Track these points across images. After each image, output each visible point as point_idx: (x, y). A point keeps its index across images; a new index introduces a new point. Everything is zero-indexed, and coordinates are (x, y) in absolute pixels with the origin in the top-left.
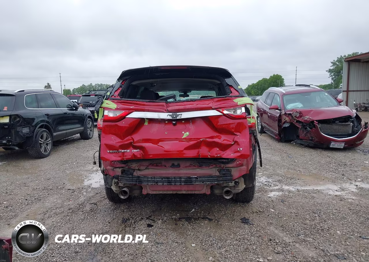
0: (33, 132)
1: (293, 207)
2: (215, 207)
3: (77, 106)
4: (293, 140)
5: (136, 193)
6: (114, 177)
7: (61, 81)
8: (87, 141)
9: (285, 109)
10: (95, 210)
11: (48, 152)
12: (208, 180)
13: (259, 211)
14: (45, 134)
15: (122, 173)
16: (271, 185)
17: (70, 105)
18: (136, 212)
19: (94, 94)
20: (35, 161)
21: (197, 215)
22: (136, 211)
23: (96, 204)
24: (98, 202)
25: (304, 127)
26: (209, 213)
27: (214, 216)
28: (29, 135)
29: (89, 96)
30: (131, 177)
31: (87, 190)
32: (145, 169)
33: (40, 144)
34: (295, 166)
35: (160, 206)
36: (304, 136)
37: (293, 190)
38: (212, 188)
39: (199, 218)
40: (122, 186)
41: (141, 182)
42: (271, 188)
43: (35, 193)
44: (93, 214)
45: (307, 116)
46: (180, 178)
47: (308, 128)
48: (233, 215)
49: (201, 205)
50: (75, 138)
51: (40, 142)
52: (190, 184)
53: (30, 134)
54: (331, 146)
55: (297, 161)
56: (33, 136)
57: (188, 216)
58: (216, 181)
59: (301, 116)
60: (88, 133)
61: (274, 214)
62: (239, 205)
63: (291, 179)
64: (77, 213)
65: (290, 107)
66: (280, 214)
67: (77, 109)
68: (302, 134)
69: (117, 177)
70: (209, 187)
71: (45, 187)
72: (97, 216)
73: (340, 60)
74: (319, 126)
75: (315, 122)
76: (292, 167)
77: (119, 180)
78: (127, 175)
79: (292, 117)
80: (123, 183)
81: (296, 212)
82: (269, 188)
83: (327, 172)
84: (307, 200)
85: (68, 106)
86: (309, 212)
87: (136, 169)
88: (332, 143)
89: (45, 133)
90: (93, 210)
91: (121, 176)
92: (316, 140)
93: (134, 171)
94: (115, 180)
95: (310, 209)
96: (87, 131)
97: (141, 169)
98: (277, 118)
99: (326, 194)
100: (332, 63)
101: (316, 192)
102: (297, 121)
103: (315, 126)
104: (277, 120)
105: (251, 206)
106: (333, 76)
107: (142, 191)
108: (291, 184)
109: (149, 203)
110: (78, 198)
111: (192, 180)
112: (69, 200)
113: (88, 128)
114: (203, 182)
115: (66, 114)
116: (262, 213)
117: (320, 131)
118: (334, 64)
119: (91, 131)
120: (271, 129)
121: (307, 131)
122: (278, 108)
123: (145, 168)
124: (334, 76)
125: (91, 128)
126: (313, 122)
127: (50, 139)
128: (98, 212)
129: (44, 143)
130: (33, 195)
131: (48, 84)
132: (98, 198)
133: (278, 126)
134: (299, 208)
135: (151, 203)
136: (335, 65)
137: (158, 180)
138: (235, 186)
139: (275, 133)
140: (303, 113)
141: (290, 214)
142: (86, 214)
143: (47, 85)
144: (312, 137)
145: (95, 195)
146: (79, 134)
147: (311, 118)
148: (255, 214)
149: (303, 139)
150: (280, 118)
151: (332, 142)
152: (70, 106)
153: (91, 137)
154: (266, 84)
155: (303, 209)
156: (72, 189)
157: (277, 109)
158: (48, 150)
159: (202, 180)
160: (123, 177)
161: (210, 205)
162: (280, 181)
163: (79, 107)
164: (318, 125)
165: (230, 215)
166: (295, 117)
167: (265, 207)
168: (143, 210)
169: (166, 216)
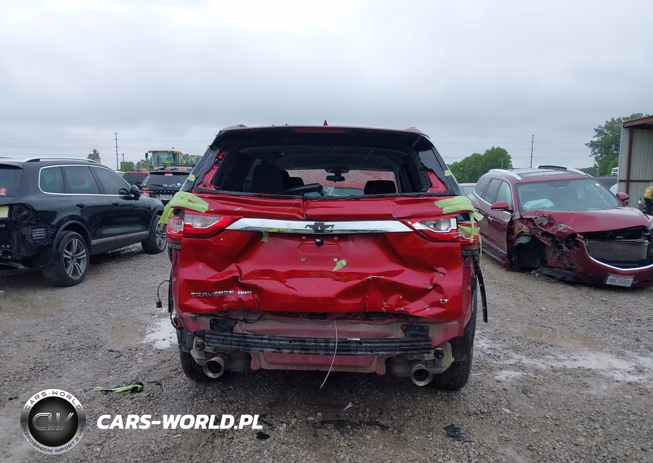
0: (53, 238)
1: (547, 405)
2: (392, 399)
3: (138, 192)
4: (535, 269)
5: (238, 366)
6: (196, 334)
7: (117, 147)
8: (155, 256)
9: (520, 209)
10: (157, 398)
11: (80, 274)
12: (383, 347)
13: (480, 411)
14: (75, 243)
15: (212, 326)
16: (499, 357)
17: (125, 189)
18: (236, 405)
19: (171, 171)
20: (54, 292)
21: (357, 415)
22: (237, 402)
23: (160, 385)
24: (163, 379)
25: (555, 245)
26: (381, 414)
27: (392, 418)
28: (45, 243)
29: (163, 174)
30: (229, 336)
31: (145, 352)
32: (257, 320)
33: (66, 259)
34: (543, 318)
35: (284, 394)
36: (557, 261)
37: (544, 367)
38: (389, 361)
39: (361, 422)
40: (211, 351)
41: (248, 346)
42: (501, 363)
43: (44, 356)
44: (151, 406)
45: (562, 225)
46: (327, 341)
47: (564, 246)
48: (429, 418)
49: (365, 394)
50: (133, 250)
51: (65, 256)
52: (346, 355)
53: (46, 240)
54: (608, 283)
55: (544, 308)
56: (51, 245)
57: (340, 419)
58: (399, 351)
59: (550, 225)
60: (156, 242)
61: (511, 420)
62: (440, 397)
63: (538, 344)
64: (120, 401)
65: (529, 206)
66: (523, 419)
67: (137, 196)
68: (552, 257)
69: (202, 335)
70: (383, 361)
71: (66, 345)
72: (159, 410)
73: (611, 126)
74: (585, 243)
75: (578, 235)
76: (536, 320)
77: (204, 340)
78: (222, 331)
79: (535, 225)
80: (213, 346)
81: (554, 417)
82: (495, 362)
83: (606, 332)
84: (573, 391)
85: (122, 191)
86: (581, 418)
87: (240, 320)
88: (611, 277)
89: (75, 241)
90: (153, 397)
91: (209, 334)
92: (580, 269)
93: (236, 323)
94: (198, 340)
95: (583, 412)
96: (155, 237)
97: (249, 320)
98: (505, 225)
99: (610, 380)
100: (596, 130)
101: (589, 374)
102: (544, 234)
103: (577, 244)
104: (506, 229)
105: (464, 400)
106: (597, 153)
107: (249, 364)
108: (537, 355)
109: (262, 386)
110: (126, 369)
111: (350, 346)
112: (109, 373)
113: (157, 233)
114: (372, 352)
115: (117, 206)
116: (486, 417)
117: (588, 254)
118: (599, 132)
119: (162, 237)
120: (492, 245)
121: (562, 253)
122: (508, 208)
123: (257, 318)
124: (599, 154)
125: (162, 232)
126: (573, 235)
127: (84, 251)
128: (162, 400)
129: (73, 258)
130: (41, 361)
131: (95, 151)
132: (165, 371)
133: (508, 240)
134: (559, 408)
135: (266, 387)
136: (602, 135)
137: (282, 345)
138: (435, 360)
139: (501, 253)
140: (554, 219)
141: (544, 421)
142: (139, 405)
143: (93, 153)
144: (571, 264)
145: (160, 364)
146: (140, 243)
147: (571, 228)
148: (472, 417)
149: (554, 267)
150: (511, 225)
151: (609, 273)
152: (125, 192)
153: (162, 249)
154: (478, 164)
155: (568, 410)
156: (118, 350)
157: (506, 209)
158: (81, 272)
159: (369, 347)
160: (214, 334)
161: (383, 394)
162: (516, 349)
163: (142, 193)
164: (583, 242)
165: (424, 417)
166: (540, 224)
167: (490, 402)
168: (251, 400)
169: (295, 417)
